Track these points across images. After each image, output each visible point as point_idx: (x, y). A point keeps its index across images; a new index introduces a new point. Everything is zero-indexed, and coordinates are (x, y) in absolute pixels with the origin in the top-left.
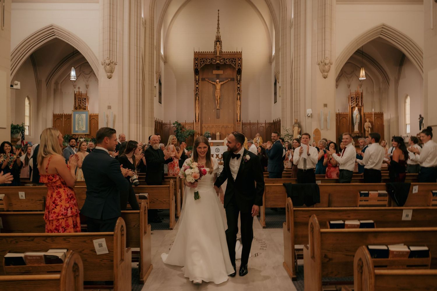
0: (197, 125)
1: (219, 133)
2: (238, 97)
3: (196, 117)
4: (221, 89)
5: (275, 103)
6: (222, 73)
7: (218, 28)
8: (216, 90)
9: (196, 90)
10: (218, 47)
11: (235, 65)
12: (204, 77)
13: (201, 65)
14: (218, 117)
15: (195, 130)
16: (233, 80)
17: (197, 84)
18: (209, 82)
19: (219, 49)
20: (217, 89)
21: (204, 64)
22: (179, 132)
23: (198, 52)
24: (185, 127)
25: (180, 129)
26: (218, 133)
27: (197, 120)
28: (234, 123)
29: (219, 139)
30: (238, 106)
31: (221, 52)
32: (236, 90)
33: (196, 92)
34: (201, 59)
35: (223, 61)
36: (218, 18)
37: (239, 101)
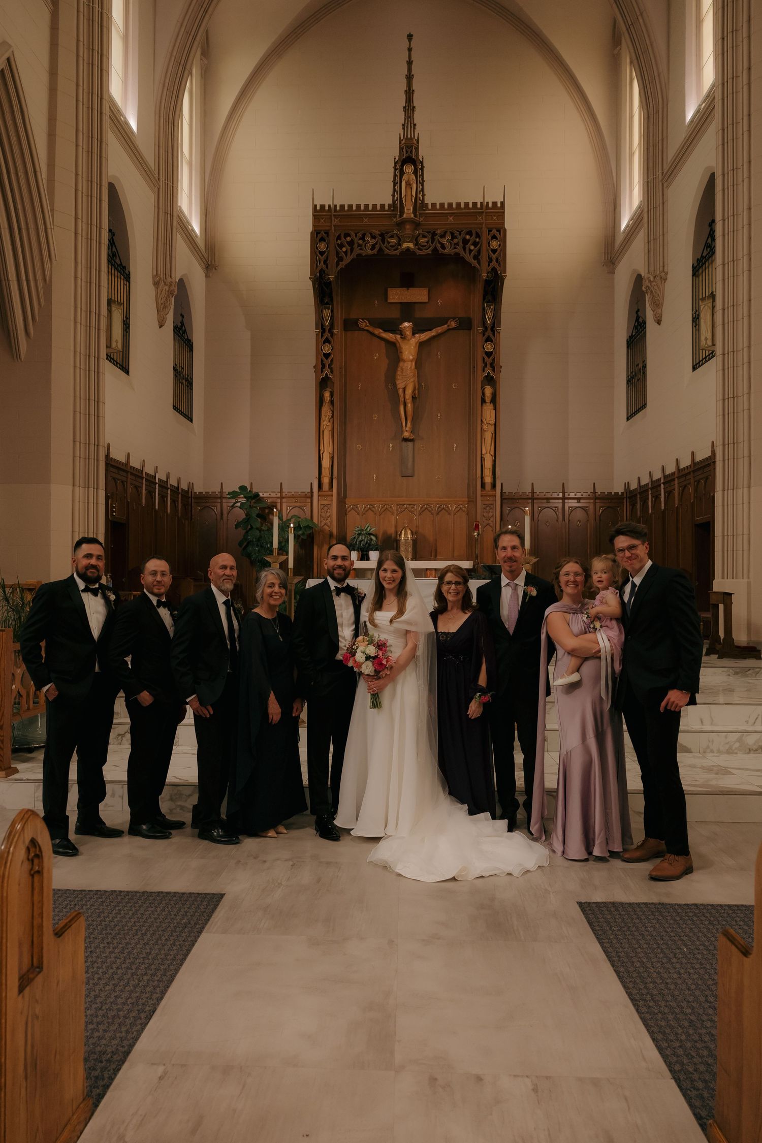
0: (325, 502)
1: (412, 533)
2: (488, 391)
3: (323, 469)
4: (419, 363)
5: (628, 419)
6: (425, 299)
7: (409, 109)
8: (401, 364)
9: (323, 366)
10: (409, 184)
11: (476, 257)
12: (353, 316)
13: (341, 259)
14: (407, 472)
15: (315, 520)
16: (465, 324)
17: (327, 341)
18: (372, 334)
19: (414, 194)
20: (404, 361)
21: (354, 256)
22: (252, 527)
23: (327, 208)
25: (258, 516)
26: (406, 534)
27: (326, 480)
28: (469, 497)
29: (410, 556)
30: (485, 427)
31: (420, 205)
32: (480, 365)
33: (322, 372)
34: (342, 236)
35: (427, 242)
36: (410, 70)
37: (491, 407)
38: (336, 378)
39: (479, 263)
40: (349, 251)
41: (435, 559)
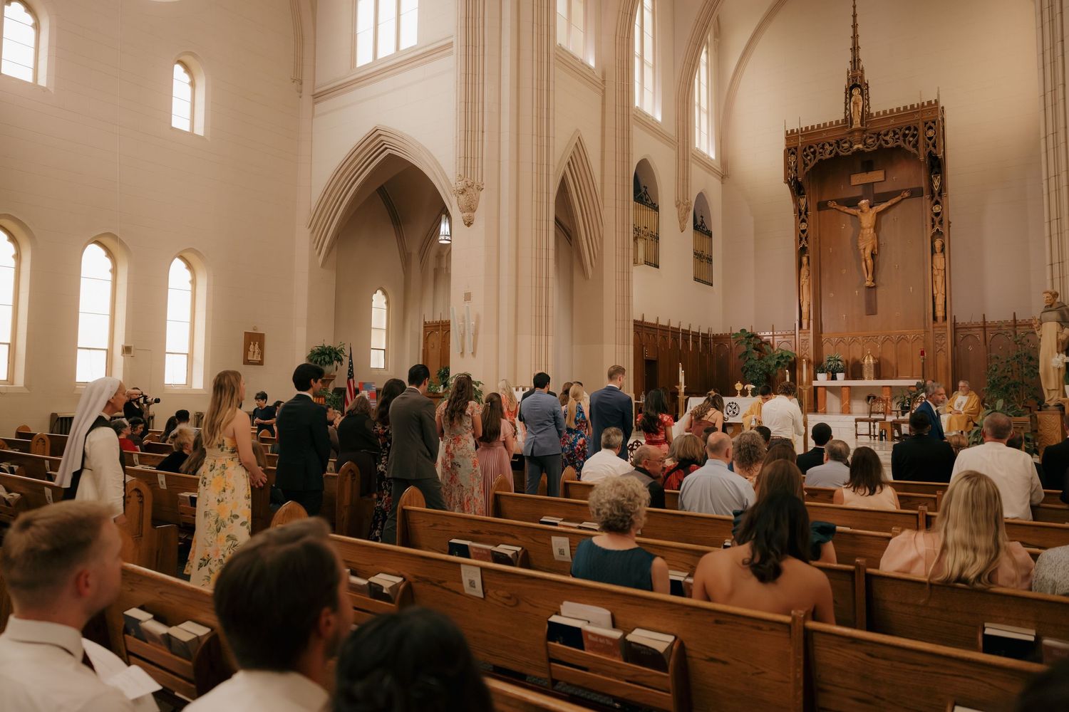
0: (804, 338)
1: (874, 358)
2: (938, 244)
3: (803, 314)
6: (882, 178)
7: (855, 48)
8: (862, 231)
9: (801, 239)
10: (856, 103)
11: (915, 146)
12: (824, 200)
13: (806, 165)
14: (871, 309)
15: (798, 351)
16: (916, 193)
17: (803, 221)
18: (839, 210)
19: (860, 110)
20: (863, 229)
21: (816, 160)
23: (795, 131)
24: (771, 342)
25: (755, 349)
26: (868, 359)
27: (805, 322)
28: (924, 328)
29: (872, 376)
30: (936, 272)
31: (866, 116)
32: (929, 223)
33: (800, 243)
34: (807, 149)
35: (874, 142)
36: (855, 21)
37: (941, 255)
38: (810, 247)
39: (917, 150)
40: (813, 158)
41: (897, 378)
